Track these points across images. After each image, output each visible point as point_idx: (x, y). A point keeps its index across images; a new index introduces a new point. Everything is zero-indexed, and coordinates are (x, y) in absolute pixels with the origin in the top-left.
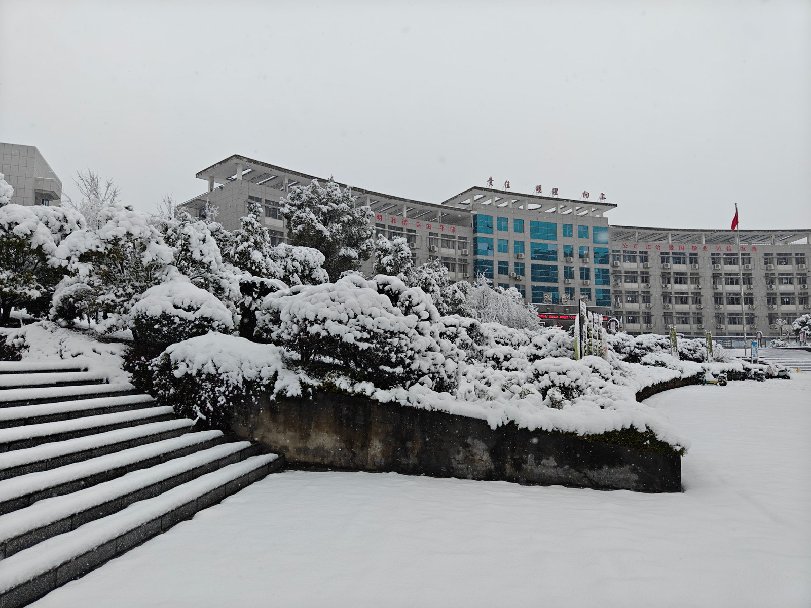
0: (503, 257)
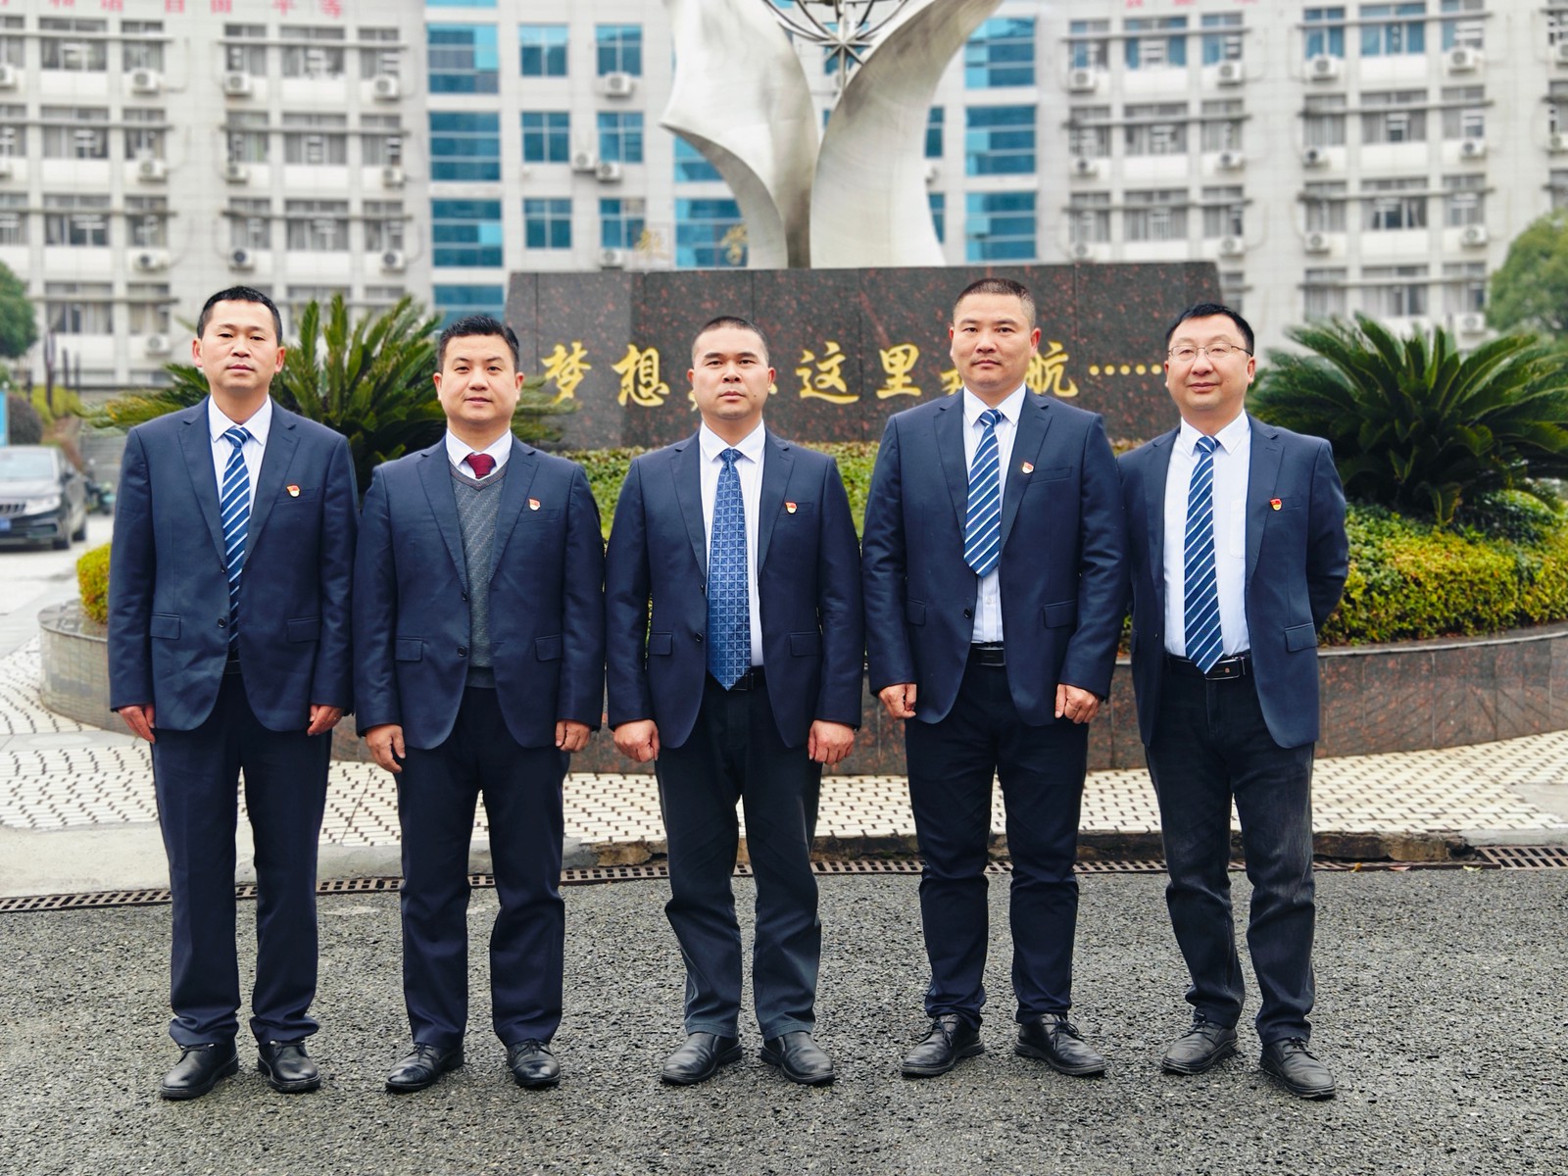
0: (544, 94)
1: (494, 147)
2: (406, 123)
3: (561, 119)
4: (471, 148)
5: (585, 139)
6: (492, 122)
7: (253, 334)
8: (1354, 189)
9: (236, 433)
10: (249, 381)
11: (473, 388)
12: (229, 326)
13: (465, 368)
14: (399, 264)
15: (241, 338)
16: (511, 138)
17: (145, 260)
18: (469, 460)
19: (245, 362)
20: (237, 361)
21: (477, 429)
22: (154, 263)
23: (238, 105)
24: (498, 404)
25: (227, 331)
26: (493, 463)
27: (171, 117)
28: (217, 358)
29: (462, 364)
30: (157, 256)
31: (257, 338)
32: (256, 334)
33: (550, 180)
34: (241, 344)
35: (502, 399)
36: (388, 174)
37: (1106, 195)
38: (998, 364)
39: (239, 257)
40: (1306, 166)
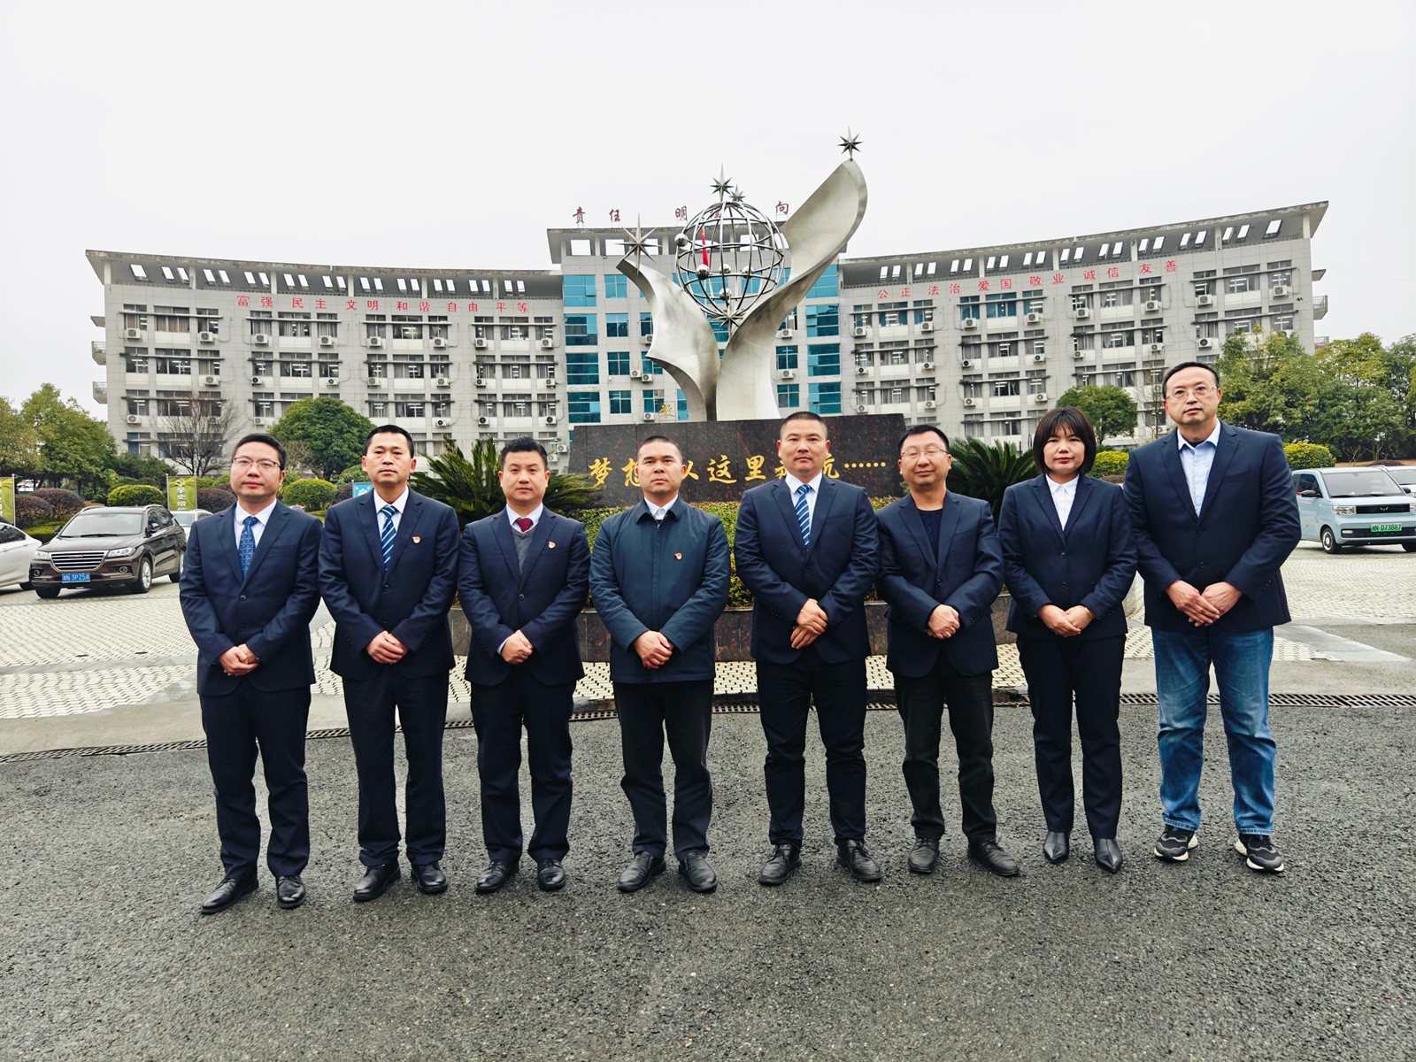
0: (618, 344)
1: (596, 369)
2: (556, 359)
3: (626, 355)
4: (586, 369)
5: (636, 364)
6: (594, 357)
7: (395, 451)
8: (986, 378)
9: (388, 509)
10: (393, 478)
11: (521, 482)
12: (380, 447)
13: (516, 469)
14: (554, 422)
15: (388, 454)
16: (603, 364)
17: (440, 422)
18: (518, 522)
19: (390, 467)
20: (386, 467)
21: (524, 505)
22: (444, 424)
23: (482, 353)
24: (535, 491)
25: (380, 450)
26: (531, 523)
27: (451, 360)
28: (374, 466)
29: (514, 468)
30: (446, 420)
31: (398, 453)
32: (397, 451)
33: (621, 383)
34: (388, 457)
35: (537, 488)
36: (549, 382)
37: (873, 383)
38: (811, 459)
39: (483, 420)
40: (963, 368)
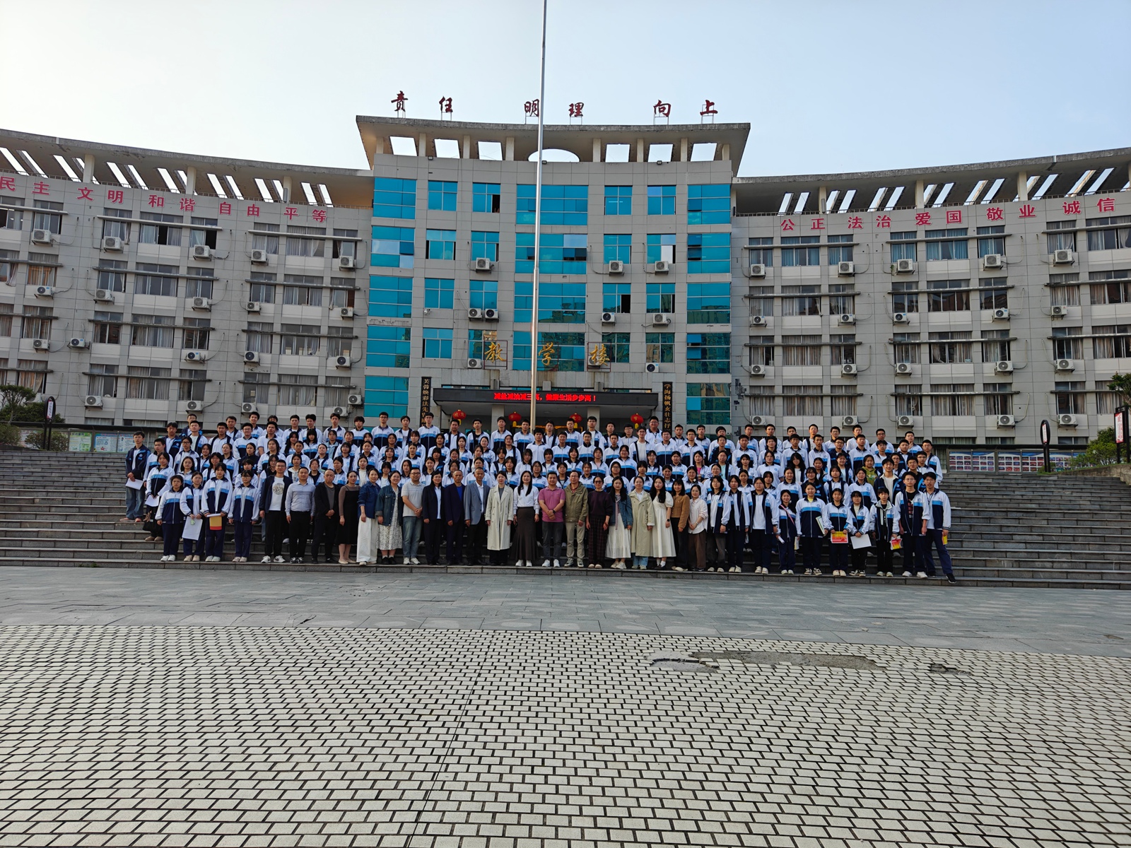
0: (439, 268)
2: (359, 283)
3: (449, 283)
8: (924, 338)
14: (347, 364)
16: (418, 292)
17: (191, 356)
22: (197, 358)
23: (259, 269)
27: (216, 274)
30: (199, 353)
33: (441, 317)
36: (345, 312)
37: (771, 338)
39: (250, 356)
40: (894, 324)
